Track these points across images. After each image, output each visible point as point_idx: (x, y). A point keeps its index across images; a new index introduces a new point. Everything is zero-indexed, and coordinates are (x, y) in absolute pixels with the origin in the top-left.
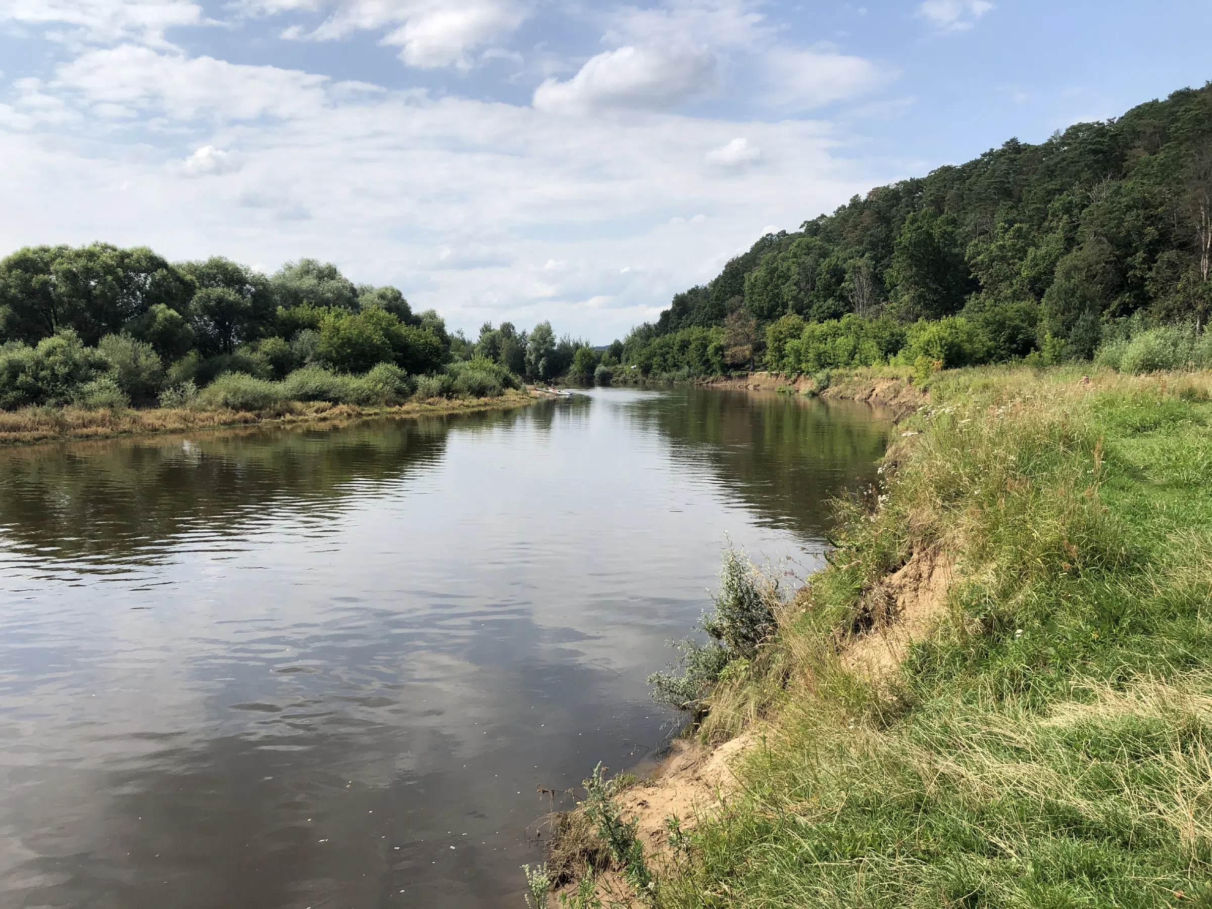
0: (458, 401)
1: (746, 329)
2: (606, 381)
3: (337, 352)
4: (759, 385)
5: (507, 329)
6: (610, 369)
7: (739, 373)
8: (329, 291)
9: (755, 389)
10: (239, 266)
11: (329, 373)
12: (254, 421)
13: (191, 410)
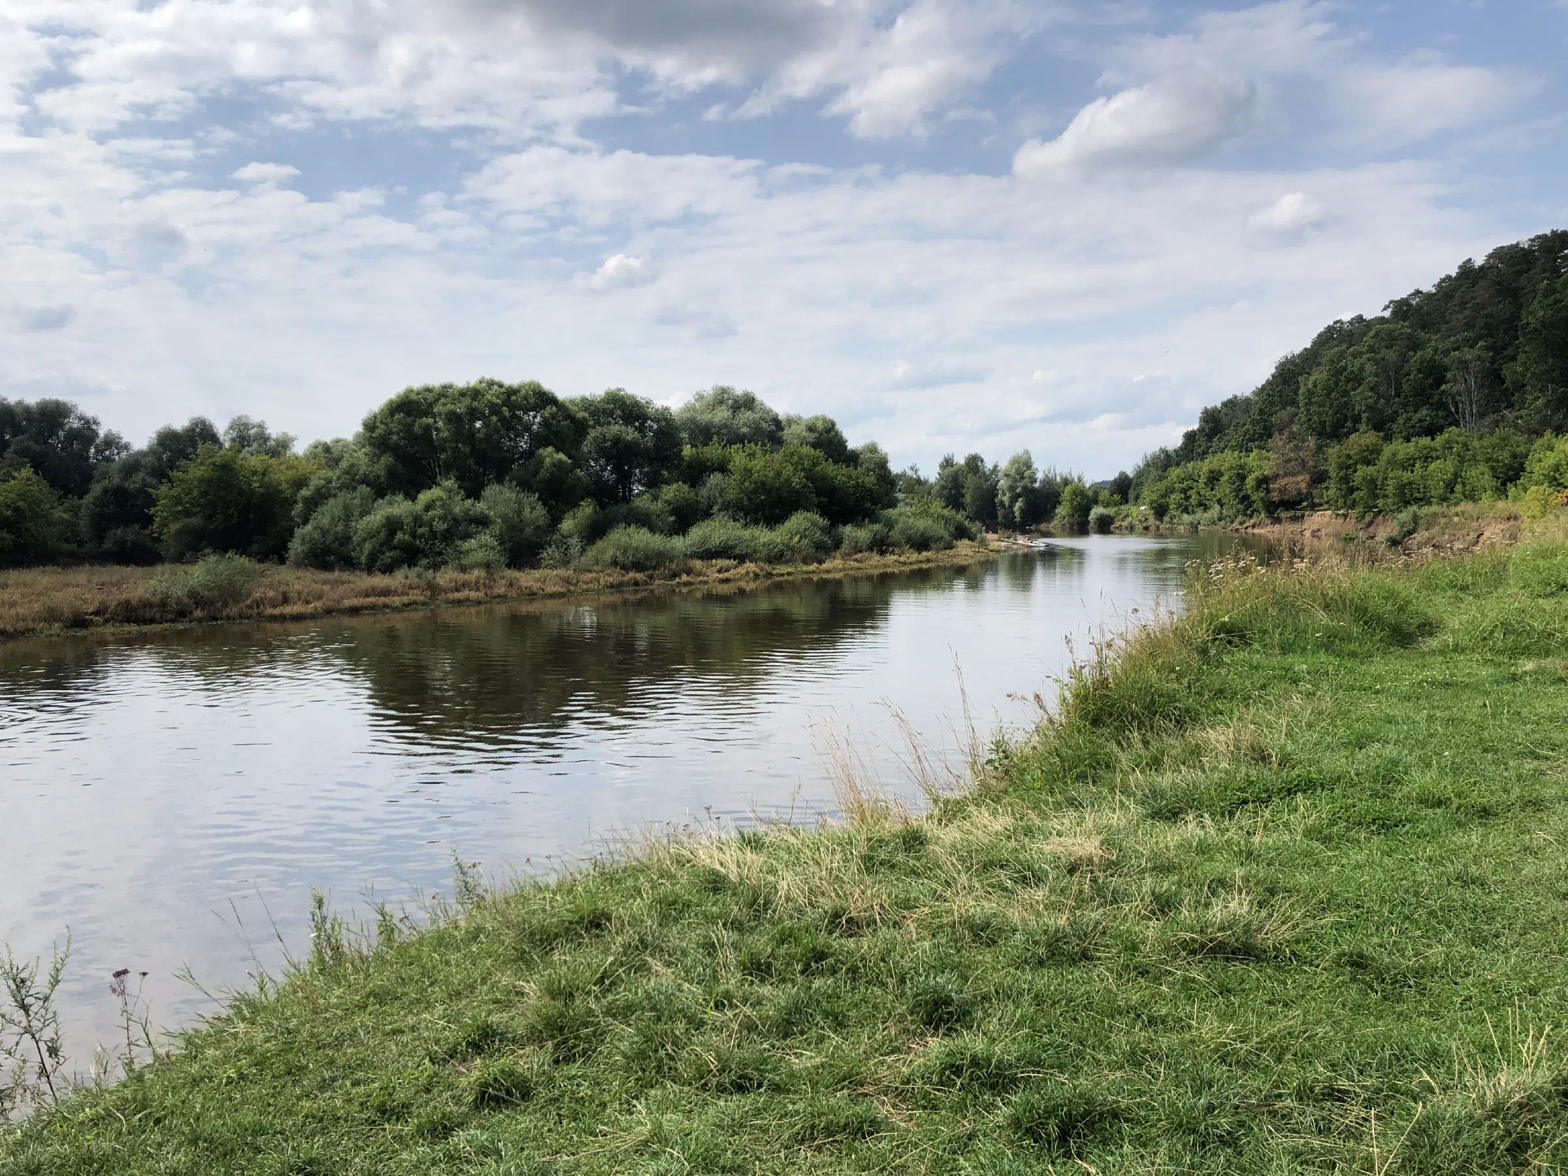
0: (892, 557)
1: (1301, 454)
2: (1105, 527)
3: (750, 499)
4: (1319, 530)
5: (974, 463)
6: (1111, 511)
7: (1292, 513)
8: (745, 424)
9: (1313, 536)
10: (639, 399)
11: (738, 524)
12: (646, 583)
13: (574, 570)
